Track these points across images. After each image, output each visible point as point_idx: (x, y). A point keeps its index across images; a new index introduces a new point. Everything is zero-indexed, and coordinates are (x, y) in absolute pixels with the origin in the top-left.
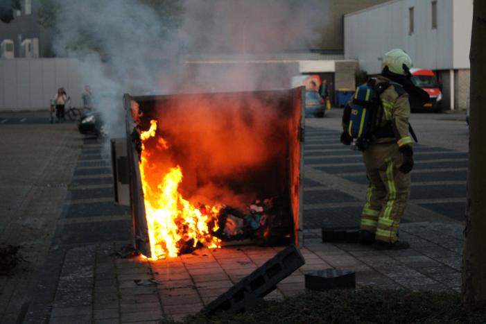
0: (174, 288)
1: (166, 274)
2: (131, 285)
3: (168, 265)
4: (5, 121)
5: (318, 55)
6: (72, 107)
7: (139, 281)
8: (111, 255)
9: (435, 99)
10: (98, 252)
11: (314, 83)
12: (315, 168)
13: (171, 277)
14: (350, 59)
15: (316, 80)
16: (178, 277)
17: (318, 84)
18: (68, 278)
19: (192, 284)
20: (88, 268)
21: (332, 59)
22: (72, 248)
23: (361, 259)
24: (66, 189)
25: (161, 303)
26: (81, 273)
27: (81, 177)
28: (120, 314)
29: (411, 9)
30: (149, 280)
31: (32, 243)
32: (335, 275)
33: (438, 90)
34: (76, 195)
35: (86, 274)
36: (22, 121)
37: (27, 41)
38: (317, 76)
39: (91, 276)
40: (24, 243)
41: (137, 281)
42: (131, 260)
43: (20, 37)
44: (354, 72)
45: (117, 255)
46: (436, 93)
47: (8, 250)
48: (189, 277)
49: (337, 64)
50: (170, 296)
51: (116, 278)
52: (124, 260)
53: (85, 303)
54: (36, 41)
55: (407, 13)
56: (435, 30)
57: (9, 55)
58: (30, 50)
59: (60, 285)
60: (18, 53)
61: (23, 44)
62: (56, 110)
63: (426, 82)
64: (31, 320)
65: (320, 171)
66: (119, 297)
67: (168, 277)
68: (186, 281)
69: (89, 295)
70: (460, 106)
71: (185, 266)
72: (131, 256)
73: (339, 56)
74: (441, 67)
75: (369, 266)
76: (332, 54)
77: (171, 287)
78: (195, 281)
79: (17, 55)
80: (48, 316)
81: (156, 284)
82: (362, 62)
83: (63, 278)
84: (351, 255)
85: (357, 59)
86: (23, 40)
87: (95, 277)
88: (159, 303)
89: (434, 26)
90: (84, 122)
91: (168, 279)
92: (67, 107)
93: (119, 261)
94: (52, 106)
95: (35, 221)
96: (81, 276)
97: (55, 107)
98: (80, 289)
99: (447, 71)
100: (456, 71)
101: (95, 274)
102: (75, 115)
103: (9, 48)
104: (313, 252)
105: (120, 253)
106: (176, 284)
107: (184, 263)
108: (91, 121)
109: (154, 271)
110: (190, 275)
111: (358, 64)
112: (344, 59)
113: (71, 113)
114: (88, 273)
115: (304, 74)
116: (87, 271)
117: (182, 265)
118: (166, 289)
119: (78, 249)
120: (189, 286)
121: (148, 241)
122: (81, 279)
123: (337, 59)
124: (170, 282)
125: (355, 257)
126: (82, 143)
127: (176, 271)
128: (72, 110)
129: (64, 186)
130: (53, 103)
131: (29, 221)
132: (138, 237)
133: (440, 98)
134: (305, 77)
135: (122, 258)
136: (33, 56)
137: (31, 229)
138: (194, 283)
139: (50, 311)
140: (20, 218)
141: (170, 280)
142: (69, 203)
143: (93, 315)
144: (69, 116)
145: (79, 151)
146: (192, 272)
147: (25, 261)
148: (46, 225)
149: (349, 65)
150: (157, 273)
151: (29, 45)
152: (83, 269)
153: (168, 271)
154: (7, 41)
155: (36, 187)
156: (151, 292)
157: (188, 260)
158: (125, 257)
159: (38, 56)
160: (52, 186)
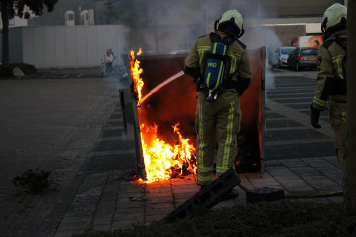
0: (158, 203)
1: (155, 193)
2: (127, 200)
3: (159, 186)
4: (65, 76)
6: (118, 64)
7: (133, 198)
8: (119, 179)
10: (110, 176)
11: (317, 42)
12: (302, 112)
13: (158, 195)
16: (163, 195)
17: (321, 43)
18: (82, 195)
19: (173, 200)
20: (98, 188)
22: (91, 173)
23: (310, 182)
24: (100, 129)
25: (145, 214)
26: (92, 192)
27: (114, 120)
28: (112, 221)
30: (141, 197)
31: (64, 170)
32: (268, 192)
34: (107, 133)
35: (96, 192)
36: (79, 76)
37: (85, 12)
38: (321, 36)
39: (99, 194)
40: (59, 170)
41: (130, 198)
42: (132, 182)
43: (80, 8)
45: (123, 179)
47: (41, 175)
48: (171, 195)
50: (153, 208)
51: (117, 195)
52: (128, 182)
53: (88, 214)
54: (91, 12)
57: (70, 23)
58: (87, 19)
59: (74, 200)
60: (78, 21)
61: (82, 14)
62: (105, 67)
64: (46, 225)
65: (305, 114)
66: (115, 209)
67: (155, 195)
68: (168, 198)
69: (93, 208)
71: (171, 188)
72: (133, 180)
75: (313, 187)
77: (156, 202)
78: (175, 198)
79: (77, 23)
80: (59, 223)
81: (145, 200)
83: (78, 196)
84: (303, 179)
86: (82, 10)
87: (101, 195)
88: (143, 214)
91: (155, 196)
92: (114, 64)
93: (123, 183)
94: (103, 63)
95: (71, 154)
96: (92, 194)
97: (104, 65)
98: (88, 204)
101: (103, 193)
102: (120, 70)
103: (71, 17)
104: (273, 177)
105: (124, 177)
106: (161, 200)
107: (171, 185)
109: (147, 190)
110: (173, 194)
113: (117, 69)
114: (97, 192)
116: (97, 190)
117: (170, 186)
118: (152, 203)
119: (96, 174)
120: (170, 202)
121: (144, 168)
122: (91, 196)
124: (157, 199)
125: (305, 181)
127: (163, 190)
129: (100, 127)
130: (103, 61)
131: (67, 153)
132: (139, 165)
134: (310, 37)
135: (126, 181)
136: (89, 24)
137: (66, 159)
138: (174, 199)
139: (62, 219)
140: (60, 151)
141: (157, 197)
142: (99, 140)
143: (92, 222)
144: (116, 71)
146: (175, 191)
147: (55, 183)
148: (78, 157)
150: (148, 192)
151: (87, 15)
152: (95, 189)
153: (157, 191)
154: (69, 12)
155: (78, 128)
156: (140, 206)
157: (175, 182)
158: (128, 181)
159: (93, 23)
160: (90, 127)
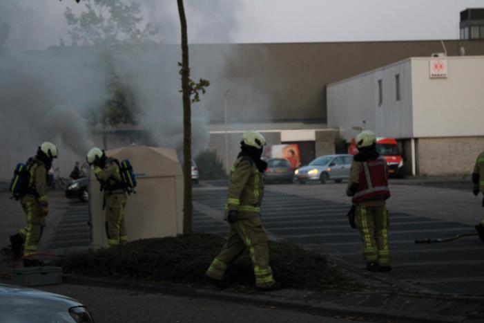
5: (301, 124)
6: (61, 177)
9: (397, 165)
11: (293, 152)
14: (332, 127)
15: (295, 148)
17: (296, 152)
21: (312, 128)
29: (380, 82)
33: (400, 157)
38: (296, 145)
44: (334, 140)
46: (398, 160)
49: (317, 133)
55: (377, 85)
56: (398, 102)
63: (390, 150)
70: (420, 172)
73: (322, 125)
74: (404, 136)
76: (315, 123)
82: (342, 130)
85: (338, 128)
89: (398, 98)
90: (70, 188)
99: (409, 140)
100: (416, 140)
102: (63, 184)
108: (76, 188)
111: (338, 132)
112: (326, 128)
113: (60, 182)
115: (284, 143)
123: (318, 128)
126: (68, 205)
128: (61, 179)
133: (401, 164)
134: (284, 146)
144: (58, 184)
145: (64, 211)
149: (329, 134)
